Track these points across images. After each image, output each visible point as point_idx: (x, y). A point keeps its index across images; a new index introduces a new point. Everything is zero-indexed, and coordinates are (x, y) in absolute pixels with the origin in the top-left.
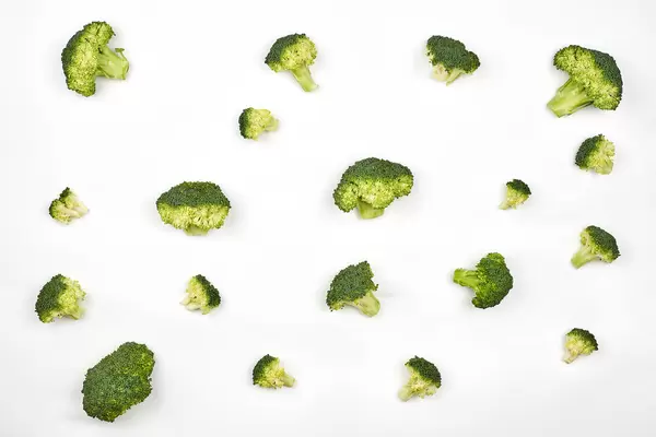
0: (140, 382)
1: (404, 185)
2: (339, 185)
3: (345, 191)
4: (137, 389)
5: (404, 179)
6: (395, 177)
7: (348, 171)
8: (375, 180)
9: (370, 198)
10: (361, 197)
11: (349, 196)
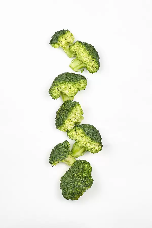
0: (88, 179)
1: (82, 85)
2: (51, 87)
3: (54, 89)
4: (87, 182)
5: (82, 82)
6: (78, 81)
7: (55, 80)
8: (68, 83)
9: (66, 92)
10: (62, 92)
11: (56, 91)
